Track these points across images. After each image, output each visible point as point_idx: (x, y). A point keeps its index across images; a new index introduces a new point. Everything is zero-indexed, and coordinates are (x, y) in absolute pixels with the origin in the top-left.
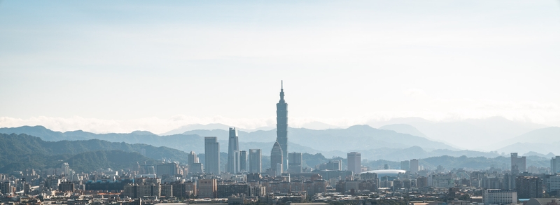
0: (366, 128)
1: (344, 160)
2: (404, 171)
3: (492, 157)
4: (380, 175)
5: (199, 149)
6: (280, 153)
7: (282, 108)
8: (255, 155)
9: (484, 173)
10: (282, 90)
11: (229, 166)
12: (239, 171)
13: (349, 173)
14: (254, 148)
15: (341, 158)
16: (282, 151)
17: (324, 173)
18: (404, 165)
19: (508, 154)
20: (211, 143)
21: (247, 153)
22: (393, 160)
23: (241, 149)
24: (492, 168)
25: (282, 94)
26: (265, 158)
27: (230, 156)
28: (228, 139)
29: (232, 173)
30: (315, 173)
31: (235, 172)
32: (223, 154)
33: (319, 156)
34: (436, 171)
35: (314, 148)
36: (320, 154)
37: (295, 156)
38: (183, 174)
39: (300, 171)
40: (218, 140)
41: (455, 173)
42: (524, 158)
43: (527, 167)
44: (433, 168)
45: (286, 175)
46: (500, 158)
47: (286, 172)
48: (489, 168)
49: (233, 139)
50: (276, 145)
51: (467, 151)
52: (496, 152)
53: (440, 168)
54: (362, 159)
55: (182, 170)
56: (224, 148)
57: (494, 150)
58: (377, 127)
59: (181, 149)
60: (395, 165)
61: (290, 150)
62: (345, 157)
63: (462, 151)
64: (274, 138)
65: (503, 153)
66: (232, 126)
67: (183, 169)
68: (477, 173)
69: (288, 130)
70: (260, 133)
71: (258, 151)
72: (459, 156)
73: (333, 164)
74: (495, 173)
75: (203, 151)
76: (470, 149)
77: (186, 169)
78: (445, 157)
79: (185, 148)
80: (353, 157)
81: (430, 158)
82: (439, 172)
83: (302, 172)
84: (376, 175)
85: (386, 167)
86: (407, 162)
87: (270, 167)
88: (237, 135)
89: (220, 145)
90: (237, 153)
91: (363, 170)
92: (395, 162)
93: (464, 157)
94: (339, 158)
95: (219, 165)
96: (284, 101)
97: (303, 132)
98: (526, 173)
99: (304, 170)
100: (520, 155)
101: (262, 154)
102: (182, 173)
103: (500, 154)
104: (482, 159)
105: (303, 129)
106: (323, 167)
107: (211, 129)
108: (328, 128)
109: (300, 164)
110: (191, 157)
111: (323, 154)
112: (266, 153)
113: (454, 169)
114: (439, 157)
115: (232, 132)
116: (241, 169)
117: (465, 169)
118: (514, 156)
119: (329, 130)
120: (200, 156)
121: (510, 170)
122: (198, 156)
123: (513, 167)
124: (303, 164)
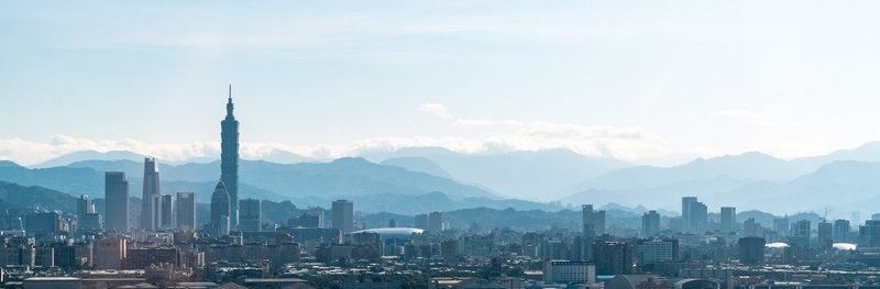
0: (359, 162)
1: (326, 212)
2: (421, 231)
3: (554, 211)
4: (385, 235)
5: (96, 191)
6: (227, 199)
7: (230, 129)
8: (186, 202)
9: (543, 235)
10: (230, 100)
11: (144, 220)
12: (160, 226)
13: (335, 232)
14: (185, 191)
15: (322, 209)
16: (229, 196)
17: (296, 233)
18: (419, 221)
19: (577, 205)
20: (115, 181)
21: (174, 199)
22: (402, 213)
23: (163, 192)
24: (554, 228)
25: (230, 107)
26: (201, 207)
27: (145, 203)
28: (143, 176)
29: (149, 230)
30: (282, 232)
31: (153, 228)
32: (134, 199)
33: (287, 204)
34: (469, 230)
35: (279, 192)
36: (289, 202)
37: (251, 206)
38: (68, 230)
39: (258, 227)
40: (127, 177)
41: (498, 234)
42: (602, 213)
43: (606, 227)
44: (464, 227)
45: (236, 234)
46: (566, 212)
47: (236, 230)
48: (549, 228)
49: (150, 177)
50: (219, 186)
51: (515, 201)
52: (559, 202)
53: (474, 226)
54: (355, 210)
55: (67, 225)
56: (136, 189)
57: (555, 199)
58: (377, 161)
59: (65, 190)
60: (406, 221)
61: (242, 195)
62: (328, 207)
63: (508, 201)
64: (217, 176)
65: (569, 205)
66: (150, 155)
67: (70, 223)
68: (532, 236)
69: (239, 163)
70: (191, 166)
71: (192, 195)
72: (503, 208)
73: (310, 217)
74: (559, 235)
75: (102, 195)
76: (520, 196)
77: (73, 223)
78: (482, 210)
79: (73, 190)
80: (341, 207)
81: (458, 211)
82: (474, 232)
83: (260, 230)
84: (377, 235)
85: (392, 224)
86: (424, 216)
87: (209, 220)
88: (157, 170)
89: (130, 184)
90: (157, 199)
91: (357, 229)
92: (405, 216)
93: (510, 210)
94: (319, 209)
95: (128, 217)
96: (233, 118)
97: (260, 166)
98: (606, 237)
99: (264, 227)
100: (596, 208)
101: (197, 200)
102: (67, 228)
103: (565, 205)
104: (537, 213)
105: (260, 162)
106: (291, 222)
107: (113, 159)
108: (300, 161)
109: (258, 217)
110: (82, 203)
111: (293, 203)
112: (204, 199)
113: (497, 229)
114: (473, 210)
115: (149, 164)
116: (163, 223)
117: (513, 228)
118: (587, 209)
119: (303, 164)
120: (96, 201)
121: (581, 230)
122: (93, 202)
123: (586, 226)
124: (262, 218)
